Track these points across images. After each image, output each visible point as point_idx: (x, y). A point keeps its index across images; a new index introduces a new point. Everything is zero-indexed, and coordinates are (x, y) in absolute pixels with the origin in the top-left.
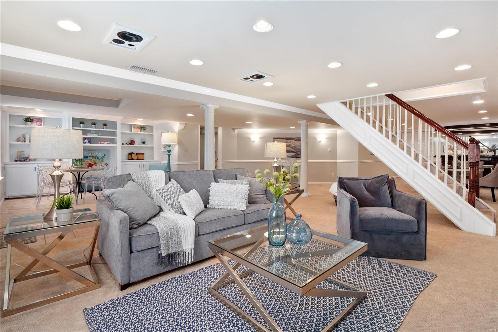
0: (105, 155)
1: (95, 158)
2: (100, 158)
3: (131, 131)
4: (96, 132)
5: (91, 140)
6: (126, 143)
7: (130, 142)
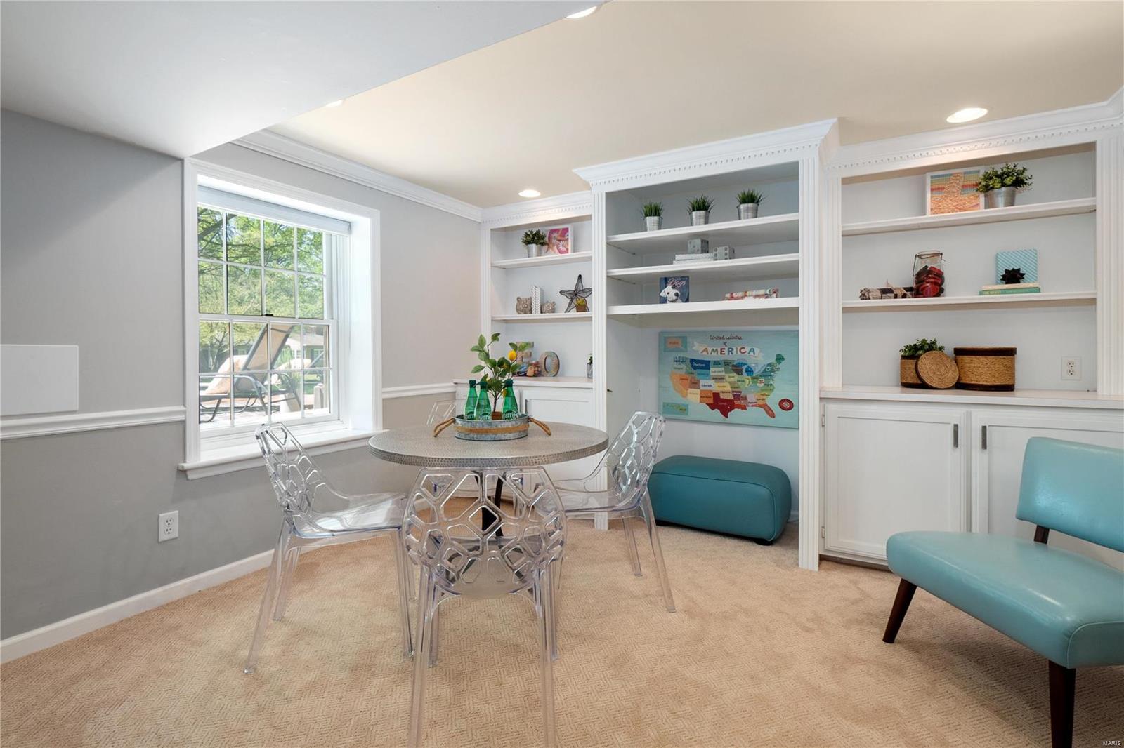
0: (780, 358)
1: (737, 368)
2: (757, 371)
3: (924, 214)
4: (706, 244)
5: (687, 286)
6: (886, 292)
7: (911, 283)
